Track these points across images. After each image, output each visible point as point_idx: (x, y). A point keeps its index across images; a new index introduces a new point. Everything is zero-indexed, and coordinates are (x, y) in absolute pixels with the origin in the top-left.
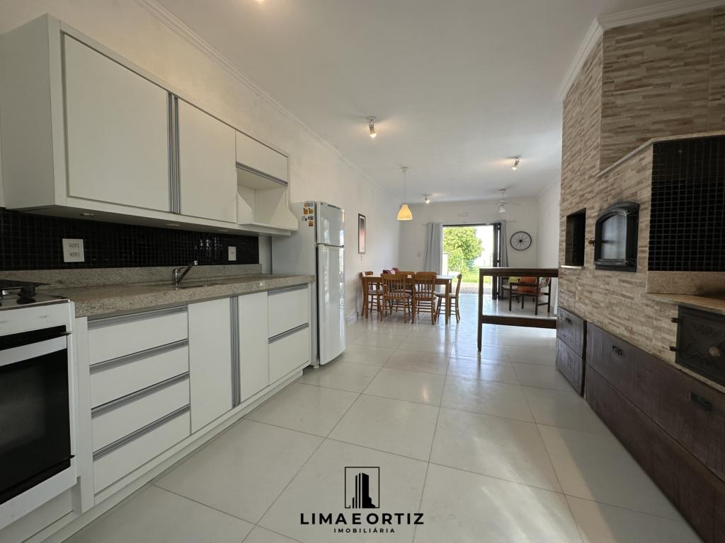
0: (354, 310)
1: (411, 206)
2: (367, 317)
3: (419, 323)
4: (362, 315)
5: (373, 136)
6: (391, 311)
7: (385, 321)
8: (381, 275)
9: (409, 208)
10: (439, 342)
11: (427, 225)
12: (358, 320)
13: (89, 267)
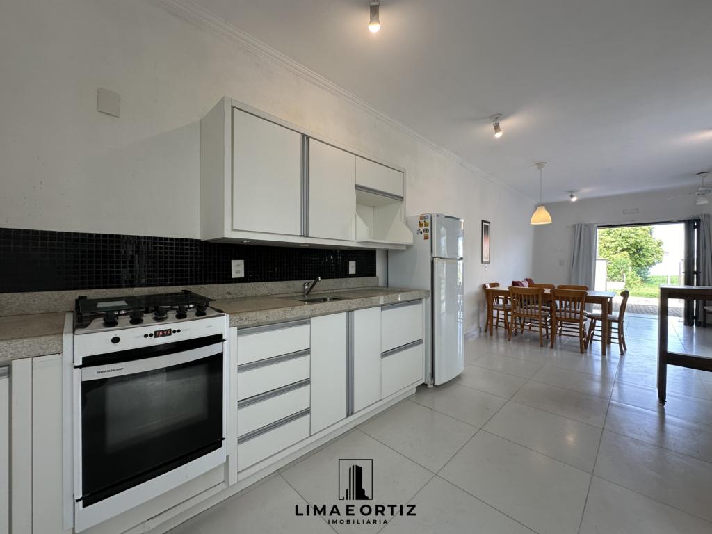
0: (475, 326)
1: (549, 207)
2: (491, 334)
3: (561, 349)
4: (486, 331)
5: (499, 135)
6: (522, 331)
7: (514, 341)
8: (509, 288)
9: (547, 210)
10: (591, 378)
11: (574, 227)
12: (480, 336)
13: (247, 282)
